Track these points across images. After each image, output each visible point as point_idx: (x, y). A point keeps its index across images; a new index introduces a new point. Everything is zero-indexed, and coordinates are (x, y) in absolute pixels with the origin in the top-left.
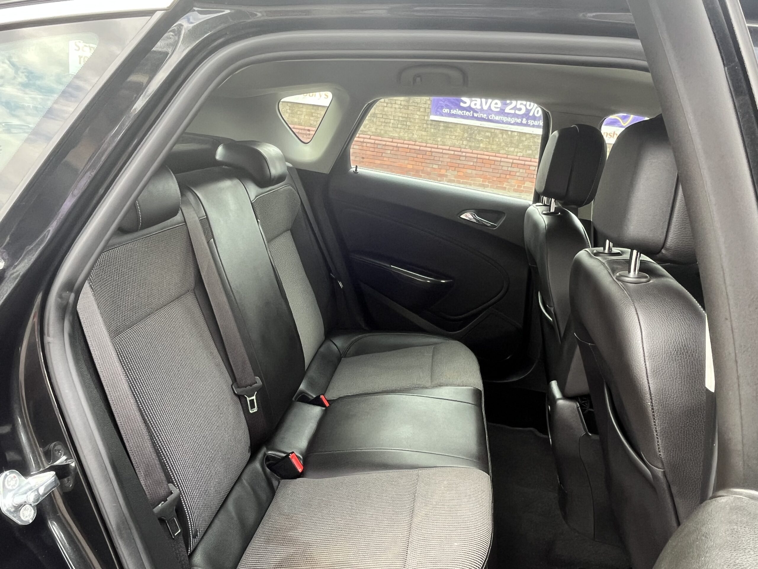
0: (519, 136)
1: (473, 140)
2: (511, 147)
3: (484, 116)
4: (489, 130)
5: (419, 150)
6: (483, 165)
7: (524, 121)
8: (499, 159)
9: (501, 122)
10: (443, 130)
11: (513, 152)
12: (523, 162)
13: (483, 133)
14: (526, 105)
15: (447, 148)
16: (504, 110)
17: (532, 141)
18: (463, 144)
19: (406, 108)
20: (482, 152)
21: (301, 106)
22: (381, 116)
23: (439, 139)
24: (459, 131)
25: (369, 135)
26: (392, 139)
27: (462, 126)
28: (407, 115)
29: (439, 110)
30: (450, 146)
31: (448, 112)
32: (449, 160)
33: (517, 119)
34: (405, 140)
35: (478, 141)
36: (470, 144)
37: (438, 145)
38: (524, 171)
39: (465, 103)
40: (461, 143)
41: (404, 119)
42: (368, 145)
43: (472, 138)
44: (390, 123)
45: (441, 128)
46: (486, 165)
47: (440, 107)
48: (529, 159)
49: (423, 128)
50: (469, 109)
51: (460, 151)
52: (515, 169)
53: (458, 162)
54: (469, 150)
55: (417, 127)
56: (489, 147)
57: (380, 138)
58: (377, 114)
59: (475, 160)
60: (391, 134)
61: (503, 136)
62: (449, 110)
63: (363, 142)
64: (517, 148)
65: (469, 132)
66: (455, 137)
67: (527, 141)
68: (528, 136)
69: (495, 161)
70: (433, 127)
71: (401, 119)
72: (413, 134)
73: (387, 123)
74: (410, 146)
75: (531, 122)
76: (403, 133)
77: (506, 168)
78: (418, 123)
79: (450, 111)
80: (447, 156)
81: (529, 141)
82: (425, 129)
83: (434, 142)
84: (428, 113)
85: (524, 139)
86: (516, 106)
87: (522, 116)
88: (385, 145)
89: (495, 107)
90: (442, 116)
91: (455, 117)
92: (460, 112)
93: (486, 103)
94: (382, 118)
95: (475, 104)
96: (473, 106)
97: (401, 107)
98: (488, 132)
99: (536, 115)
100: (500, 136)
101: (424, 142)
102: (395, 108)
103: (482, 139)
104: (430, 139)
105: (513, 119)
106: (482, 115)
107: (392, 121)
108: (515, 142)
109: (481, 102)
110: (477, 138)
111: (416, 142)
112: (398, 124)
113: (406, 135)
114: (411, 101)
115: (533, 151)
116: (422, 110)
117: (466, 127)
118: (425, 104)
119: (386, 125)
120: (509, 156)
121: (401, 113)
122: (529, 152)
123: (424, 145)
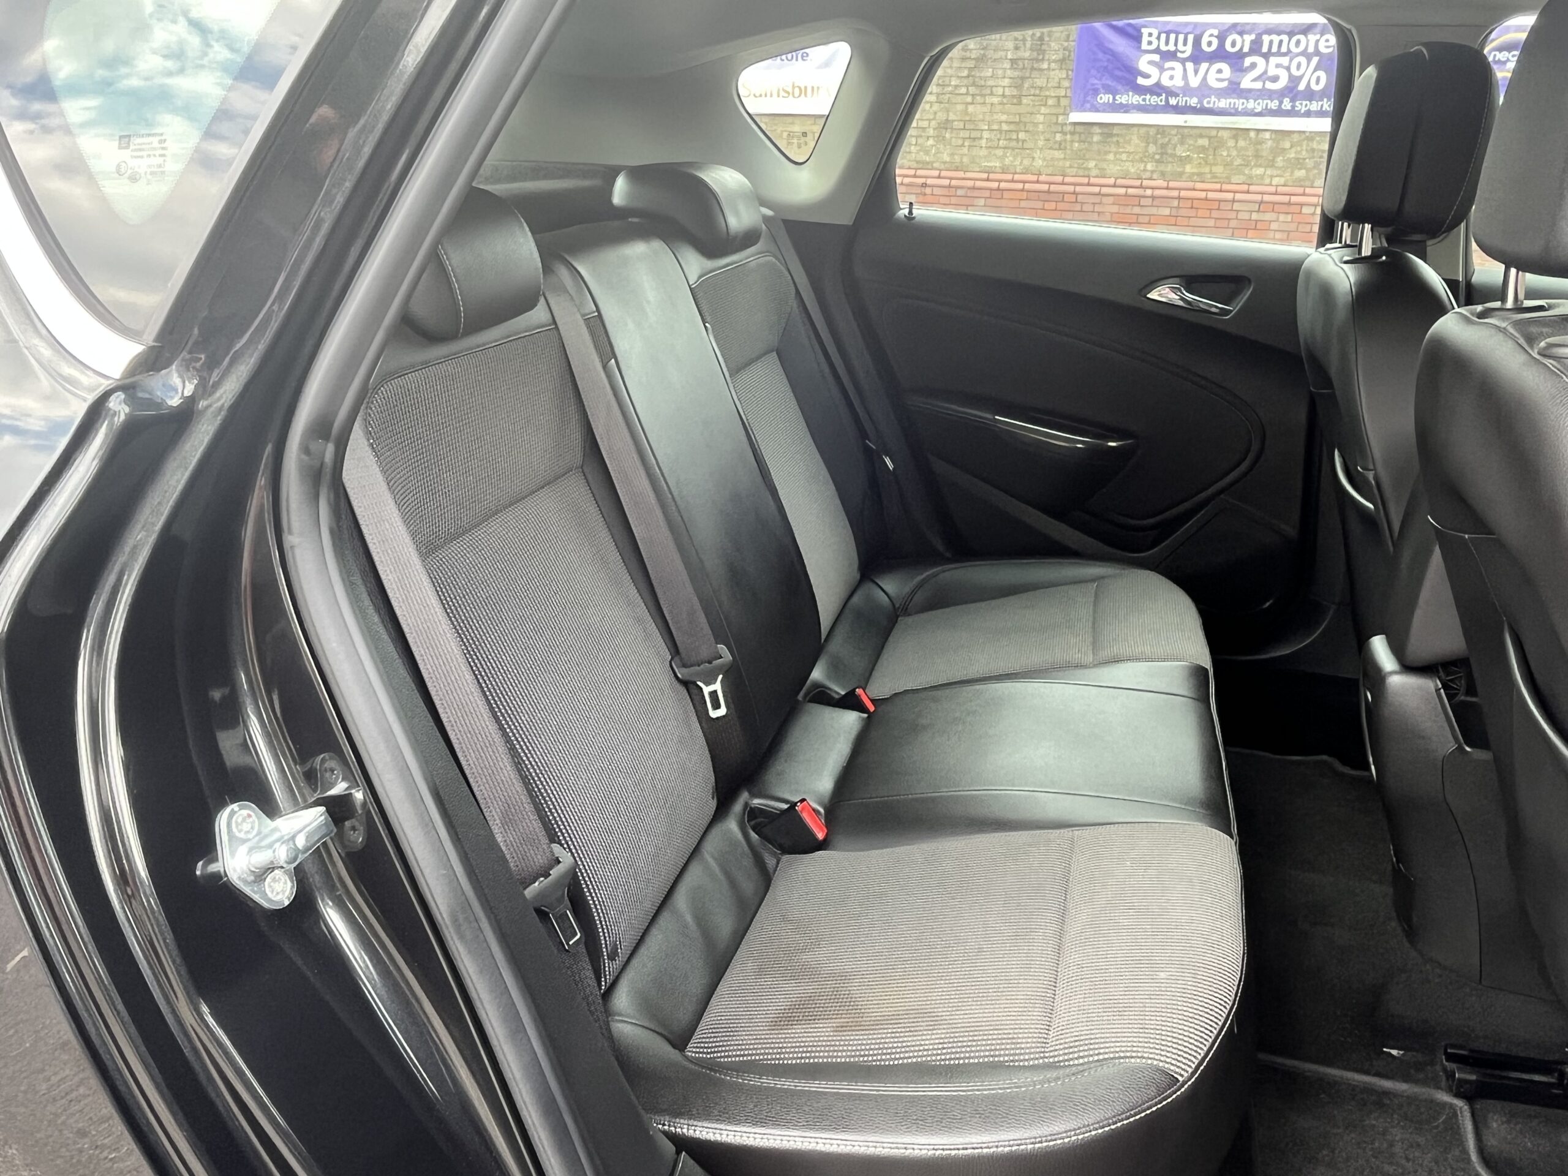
0: (1273, 140)
1: (1170, 159)
2: (1256, 166)
3: (1193, 102)
4: (1204, 132)
5: (1049, 192)
6: (1192, 213)
8: (1230, 196)
9: (1233, 111)
10: (1098, 143)
11: (1262, 177)
12: (1286, 199)
13: (1191, 142)
14: (1288, 69)
15: (1111, 181)
16: (1239, 84)
17: (1304, 147)
18: (1145, 170)
19: (1015, 101)
20: (1190, 185)
21: (790, 119)
22: (961, 125)
23: (1092, 164)
24: (1137, 141)
25: (936, 169)
26: (989, 173)
27: (1143, 131)
28: (1017, 116)
29: (1089, 98)
30: (1116, 179)
31: (1111, 101)
32: (1115, 209)
33: (1269, 101)
34: (1016, 173)
35: (1181, 160)
36: (1162, 168)
37: (1089, 176)
38: (1289, 218)
39: (1147, 76)
40: (1142, 168)
41: (1012, 127)
42: (936, 191)
43: (1167, 154)
44: (981, 138)
45: (1096, 138)
46: (1200, 213)
47: (1091, 92)
48: (1300, 190)
49: (1056, 142)
50: (1157, 89)
51: (1141, 187)
52: (1268, 216)
53: (1137, 210)
54: (1161, 183)
55: (1041, 143)
56: (1207, 170)
57: (961, 174)
58: (953, 121)
59: (1175, 203)
60: (986, 164)
61: (1237, 143)
62: (1111, 97)
63: (924, 185)
64: (1272, 166)
65: (1160, 142)
66: (1128, 157)
67: (1293, 150)
68: (1296, 137)
69: (1220, 201)
70: (1076, 137)
71: (1005, 127)
72: (1033, 158)
73: (974, 139)
74: (1027, 186)
75: (1301, 106)
76: (1011, 158)
77: (1246, 216)
78: (1043, 133)
79: (1114, 99)
80: (1111, 199)
81: (1299, 149)
82: (1060, 144)
83: (1081, 173)
84: (1065, 107)
85: (1287, 145)
86: (1265, 72)
87: (1281, 94)
88: (974, 188)
89: (1217, 79)
90: (1097, 111)
91: (1126, 112)
92: (1136, 99)
93: (1196, 72)
94: (964, 129)
95: (1172, 78)
96: (1166, 82)
97: (1005, 101)
98: (1201, 136)
99: (1315, 87)
100: (1231, 143)
101: (1057, 173)
102: (992, 104)
103: (1188, 156)
104: (1071, 167)
105: (1260, 101)
106: (1188, 99)
107: (986, 135)
108: (1264, 154)
109: (1185, 70)
110: (1178, 153)
111: (1040, 174)
112: (999, 140)
113: (1017, 163)
114: (1026, 85)
115: (1308, 170)
116: (1050, 102)
117: (1152, 132)
118: (1059, 87)
119: (975, 144)
120: (1252, 188)
121: (1003, 113)
122: (1301, 173)
123: (1059, 179)
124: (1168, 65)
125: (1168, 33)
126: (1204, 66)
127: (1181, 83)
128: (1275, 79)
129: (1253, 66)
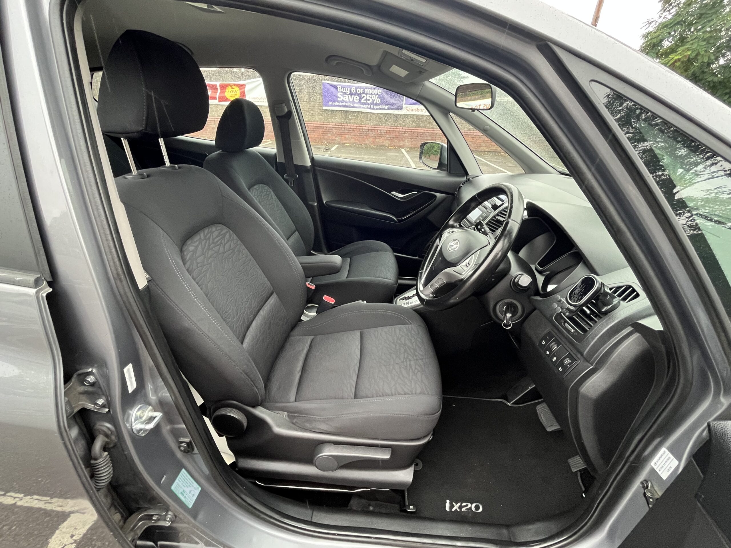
0: (370, 114)
1: (347, 119)
2: (367, 120)
3: (351, 105)
4: (354, 112)
5: (320, 127)
6: (353, 132)
7: (372, 107)
8: (362, 128)
9: (360, 107)
11: (369, 123)
12: (374, 129)
13: (352, 114)
14: (371, 98)
15: (335, 124)
16: (361, 101)
18: (342, 121)
19: (309, 103)
20: (353, 125)
23: (329, 120)
24: (339, 114)
27: (340, 111)
28: (310, 107)
33: (368, 106)
34: (312, 122)
36: (346, 121)
37: (329, 123)
38: (375, 133)
39: (340, 98)
41: (309, 110)
43: (346, 117)
45: (330, 114)
46: (356, 132)
47: (327, 102)
48: (377, 126)
49: (320, 114)
50: (343, 101)
51: (341, 125)
52: (371, 133)
53: (341, 131)
54: (346, 125)
55: (317, 114)
56: (356, 121)
59: (350, 130)
61: (362, 115)
64: (371, 120)
65: (345, 114)
66: (338, 118)
69: (360, 129)
70: (325, 113)
71: (307, 110)
72: (315, 118)
74: (315, 125)
75: (375, 107)
76: (310, 118)
77: (366, 133)
78: (317, 111)
79: (332, 103)
80: (334, 129)
82: (322, 115)
83: (327, 121)
84: (322, 105)
85: (373, 116)
86: (367, 98)
87: (371, 104)
89: (356, 100)
90: (329, 106)
91: (336, 107)
92: (338, 104)
95: (346, 99)
96: (344, 99)
99: (378, 103)
103: (351, 118)
104: (325, 120)
105: (366, 105)
109: (349, 96)
110: (349, 117)
113: (312, 119)
114: (312, 99)
116: (318, 104)
117: (342, 112)
118: (319, 100)
120: (367, 126)
122: (376, 122)
123: (322, 123)
124: (345, 95)
125: (344, 88)
126: (353, 96)
127: (348, 100)
128: (369, 100)
129: (364, 97)
